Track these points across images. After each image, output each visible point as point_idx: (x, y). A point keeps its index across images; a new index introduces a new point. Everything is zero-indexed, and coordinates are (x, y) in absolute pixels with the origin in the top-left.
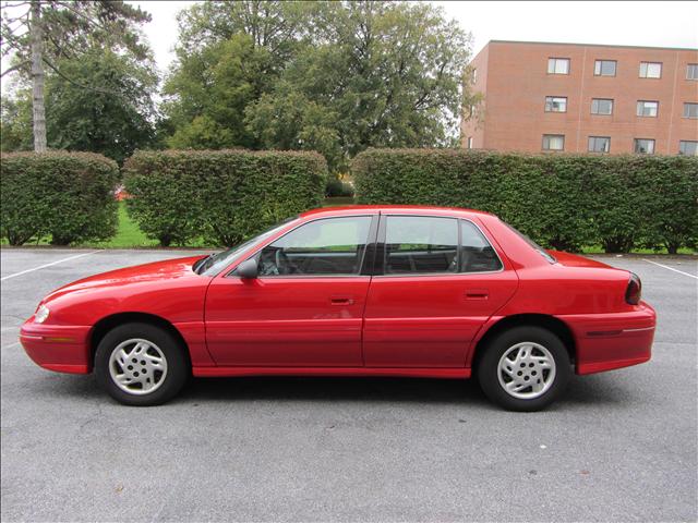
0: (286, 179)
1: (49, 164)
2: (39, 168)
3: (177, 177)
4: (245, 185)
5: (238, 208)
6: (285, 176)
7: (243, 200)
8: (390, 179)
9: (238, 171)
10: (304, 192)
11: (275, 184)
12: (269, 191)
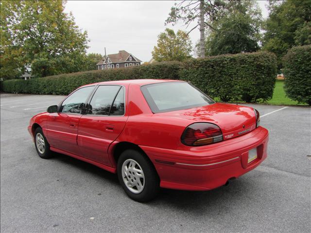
0: (242, 68)
1: (156, 67)
2: (153, 69)
3: (198, 69)
4: (224, 71)
5: (221, 83)
6: (243, 66)
7: (223, 79)
8: (301, 63)
9: (221, 65)
10: (252, 73)
11: (237, 70)
12: (235, 74)
